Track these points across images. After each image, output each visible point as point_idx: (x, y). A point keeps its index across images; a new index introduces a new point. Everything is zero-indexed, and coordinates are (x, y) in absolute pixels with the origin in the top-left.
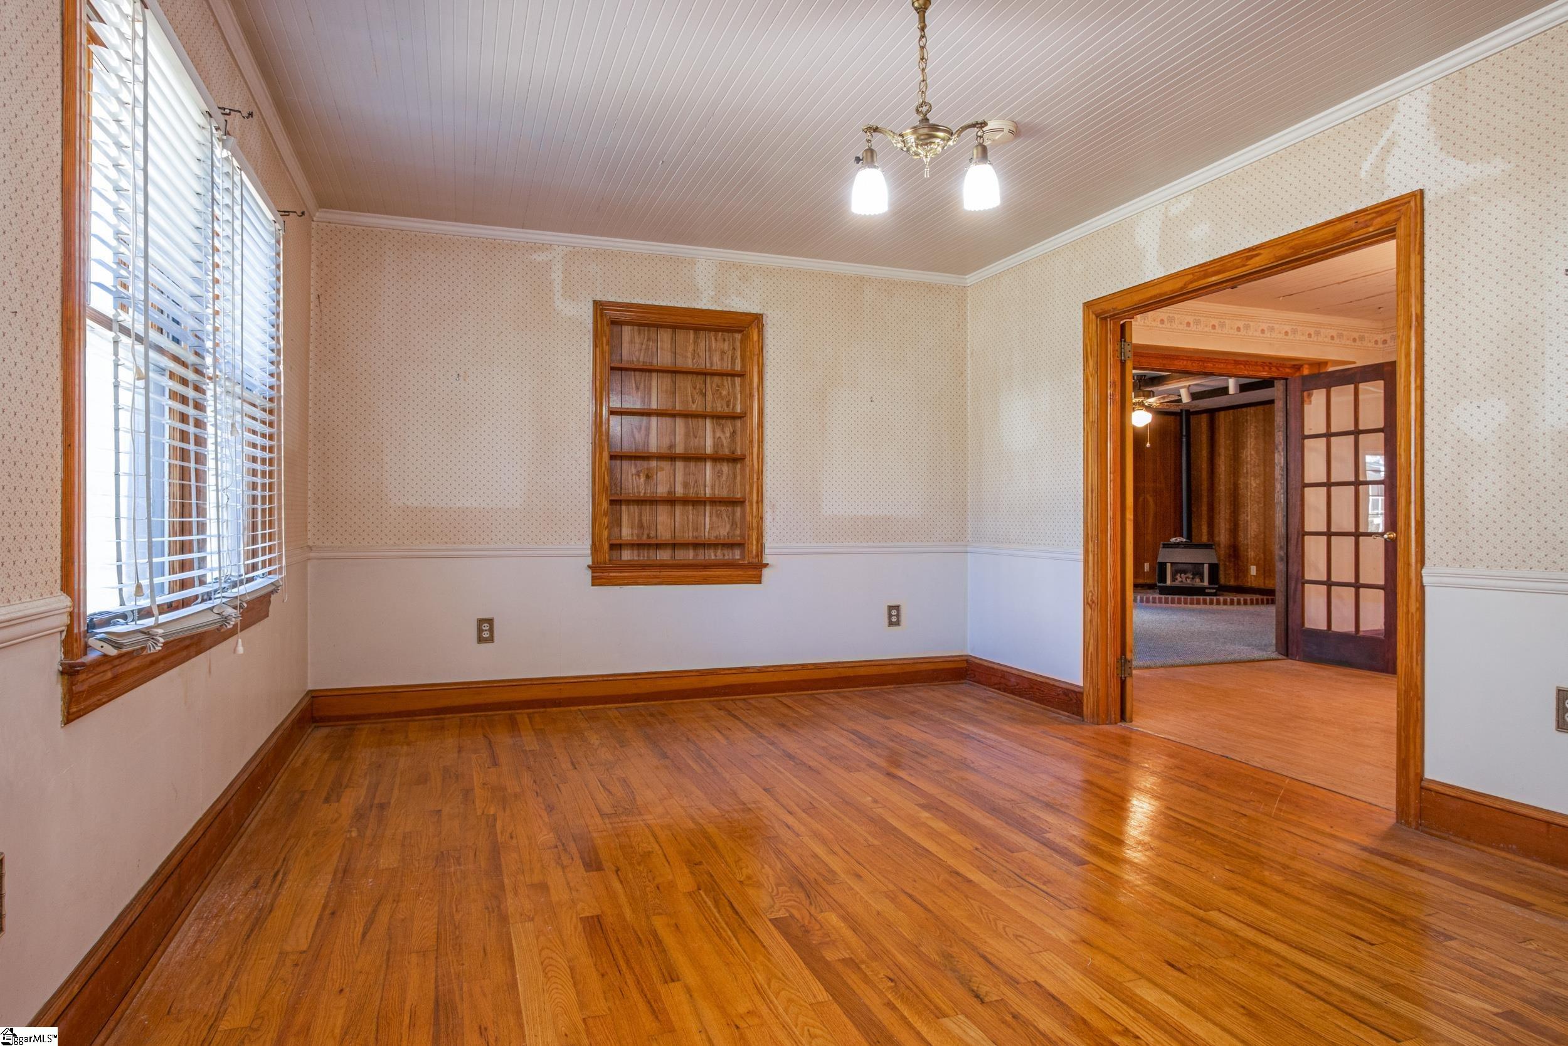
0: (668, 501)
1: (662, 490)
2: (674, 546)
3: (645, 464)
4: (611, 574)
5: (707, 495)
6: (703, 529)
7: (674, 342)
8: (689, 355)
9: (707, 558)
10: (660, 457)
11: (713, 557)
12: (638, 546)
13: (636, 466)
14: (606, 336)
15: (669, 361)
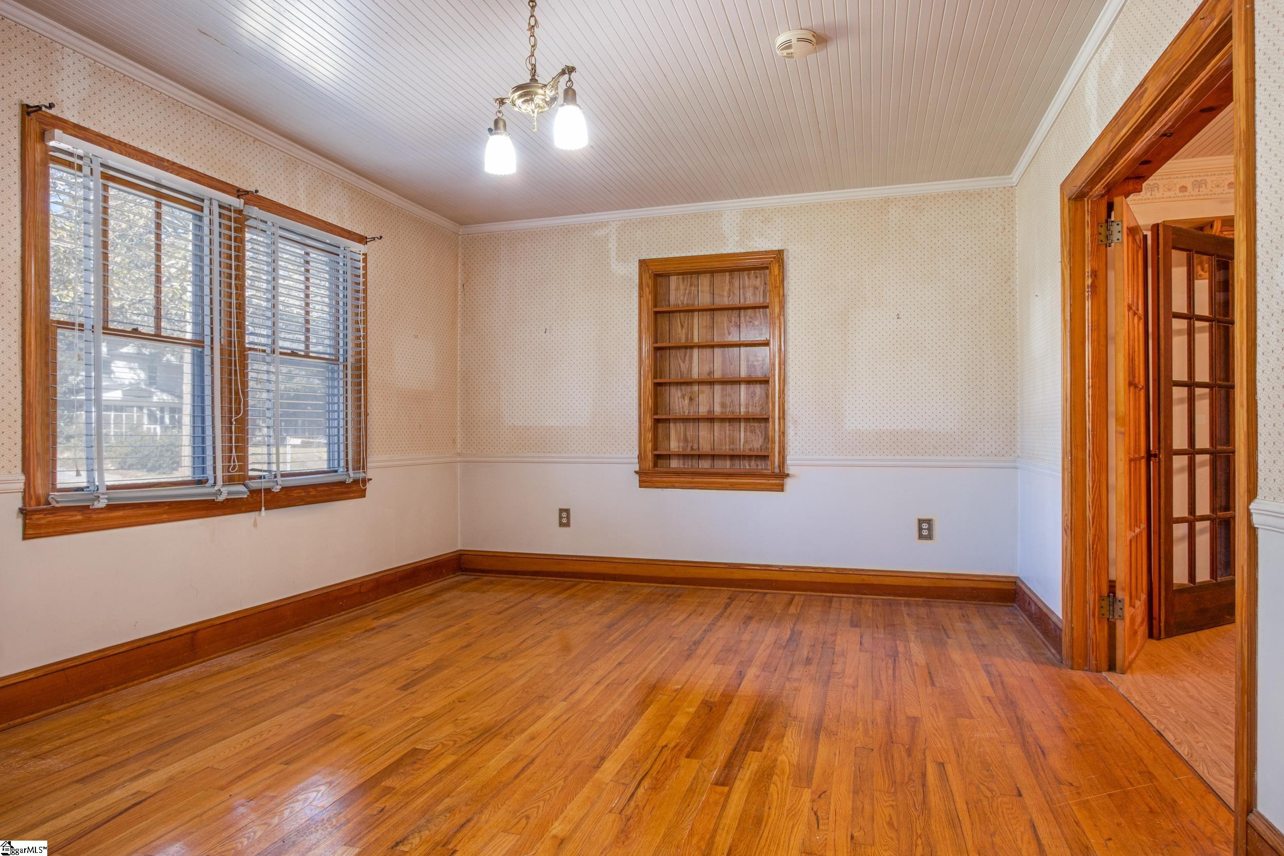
0: (708, 419)
1: (703, 410)
2: (713, 457)
3: (689, 389)
4: (654, 479)
5: (742, 414)
6: (738, 442)
7: (712, 284)
8: (725, 294)
9: (742, 467)
10: (700, 383)
11: (747, 467)
12: (684, 456)
13: (681, 390)
14: (649, 287)
15: (708, 301)
